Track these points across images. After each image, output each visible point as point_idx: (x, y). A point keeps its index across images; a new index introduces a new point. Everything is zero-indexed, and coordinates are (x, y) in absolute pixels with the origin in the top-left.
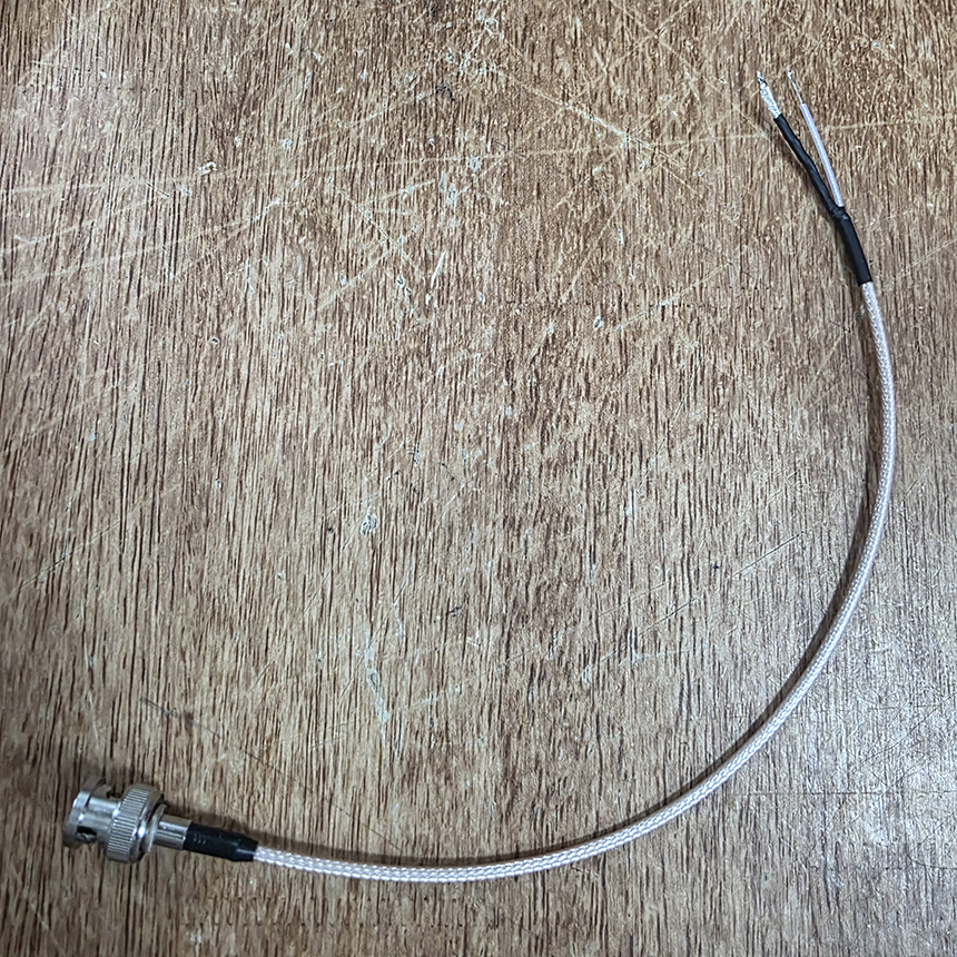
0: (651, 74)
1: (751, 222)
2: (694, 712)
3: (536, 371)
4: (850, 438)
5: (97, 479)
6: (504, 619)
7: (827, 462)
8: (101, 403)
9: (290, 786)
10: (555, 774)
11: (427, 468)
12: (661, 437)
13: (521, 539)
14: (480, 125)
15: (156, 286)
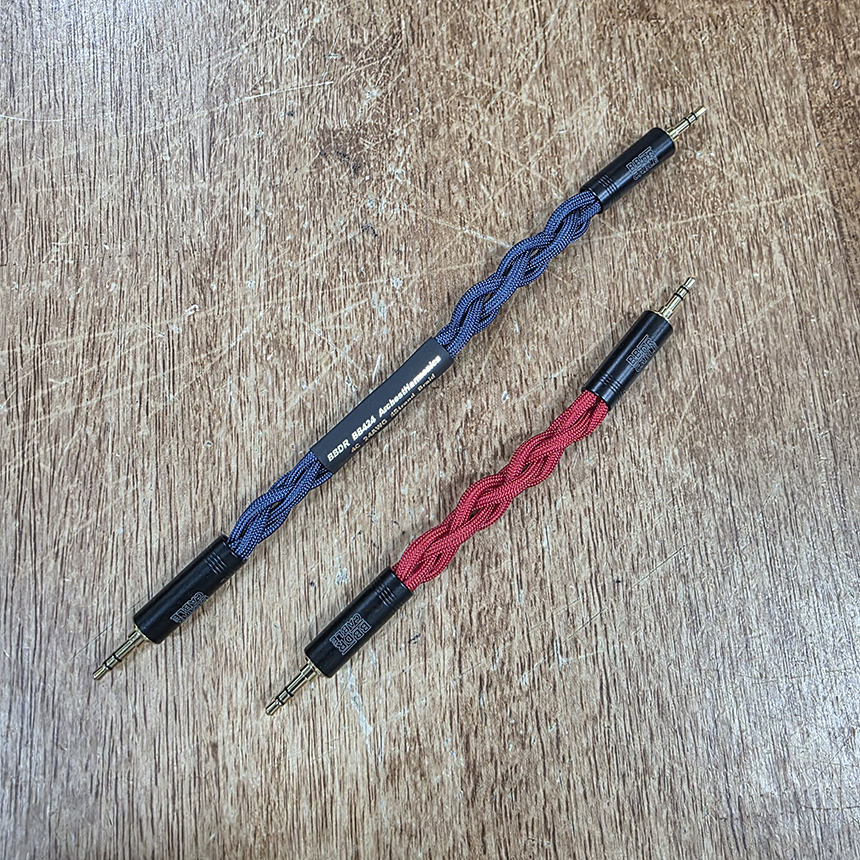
0: (527, 198)
1: (617, 304)
2: (613, 701)
3: (461, 441)
4: (713, 467)
5: (127, 563)
6: (455, 641)
7: (697, 486)
8: (125, 503)
9: (299, 793)
10: (508, 763)
11: (383, 527)
12: (564, 481)
13: (462, 576)
14: (399, 252)
15: (160, 406)
